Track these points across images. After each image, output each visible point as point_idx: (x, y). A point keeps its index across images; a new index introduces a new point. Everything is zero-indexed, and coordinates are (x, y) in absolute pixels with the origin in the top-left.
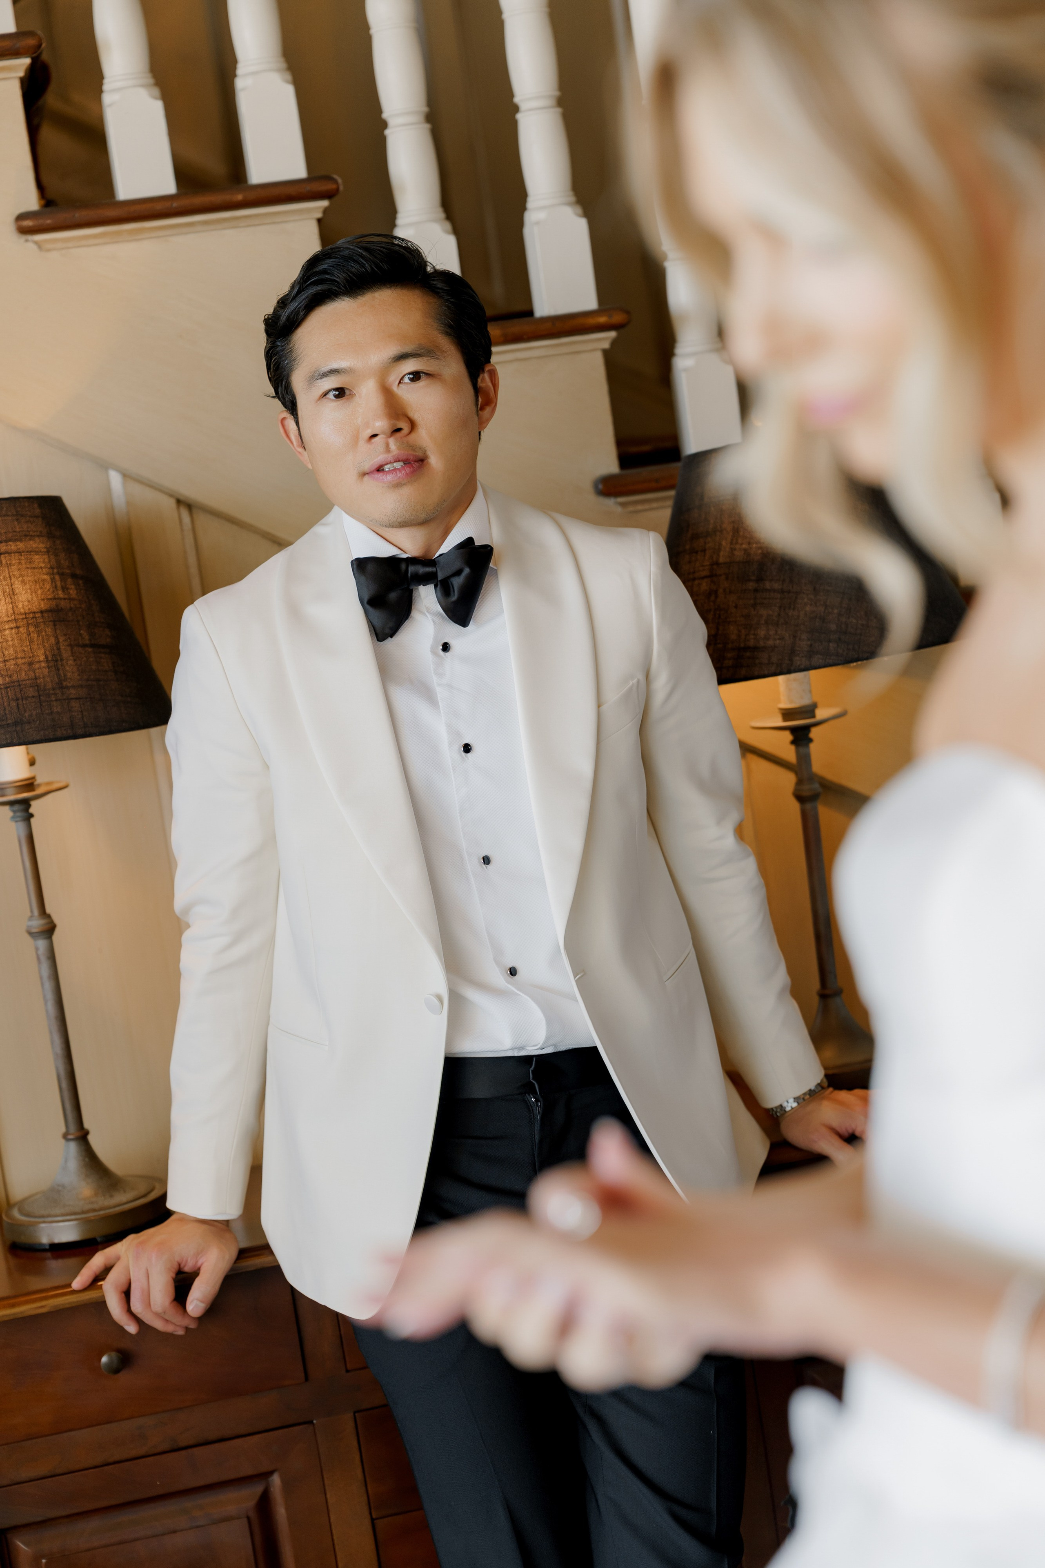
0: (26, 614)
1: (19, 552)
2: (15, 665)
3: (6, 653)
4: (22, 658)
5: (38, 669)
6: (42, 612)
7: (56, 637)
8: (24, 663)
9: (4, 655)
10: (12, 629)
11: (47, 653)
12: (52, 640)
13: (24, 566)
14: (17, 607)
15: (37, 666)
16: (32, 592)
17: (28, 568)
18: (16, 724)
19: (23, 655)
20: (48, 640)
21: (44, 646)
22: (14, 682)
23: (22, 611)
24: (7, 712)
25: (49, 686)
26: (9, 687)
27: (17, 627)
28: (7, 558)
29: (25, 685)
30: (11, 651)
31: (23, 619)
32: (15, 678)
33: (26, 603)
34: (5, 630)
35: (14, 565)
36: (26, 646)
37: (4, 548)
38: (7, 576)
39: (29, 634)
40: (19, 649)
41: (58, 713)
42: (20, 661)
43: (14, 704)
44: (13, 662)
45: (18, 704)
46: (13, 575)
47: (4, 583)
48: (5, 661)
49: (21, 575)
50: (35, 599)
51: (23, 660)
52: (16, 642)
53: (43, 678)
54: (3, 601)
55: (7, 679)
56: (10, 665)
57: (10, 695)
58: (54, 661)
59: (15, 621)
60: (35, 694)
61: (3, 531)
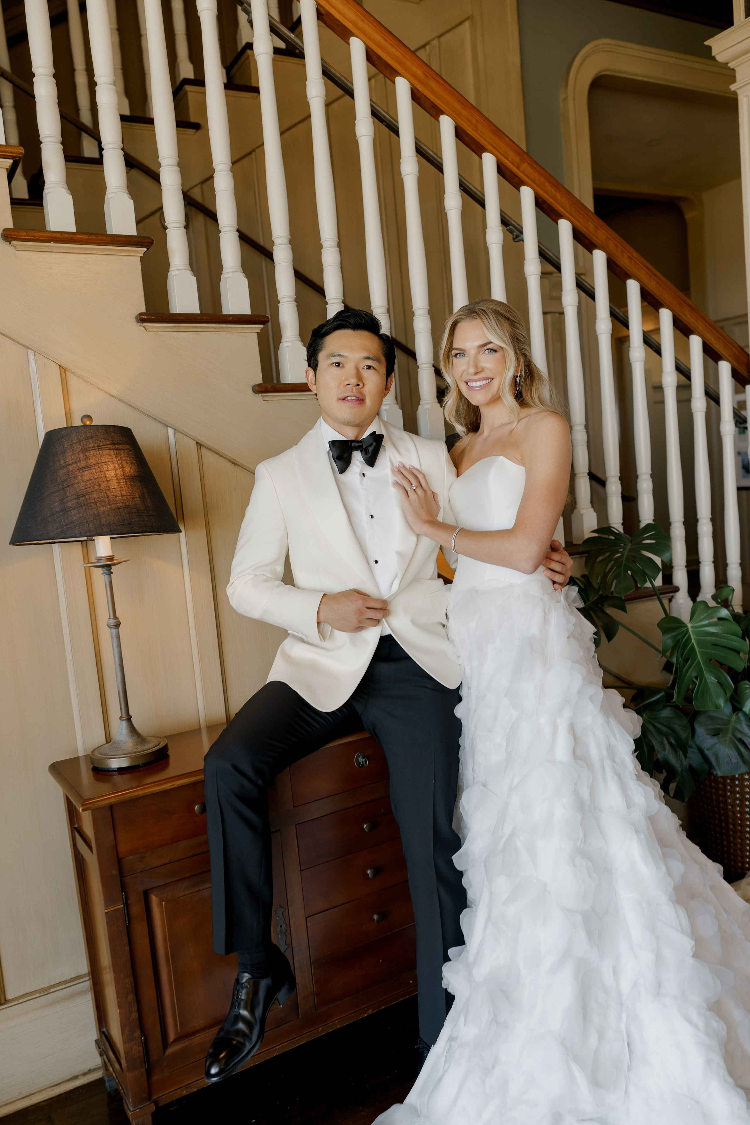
0: (129, 476)
1: (123, 449)
2: (127, 498)
3: (122, 492)
5: (137, 501)
6: (135, 476)
7: (142, 488)
8: (131, 498)
9: (122, 494)
10: (124, 482)
11: (139, 494)
12: (141, 489)
13: (126, 456)
14: (125, 473)
15: (136, 499)
16: (130, 467)
17: (128, 457)
18: (129, 524)
19: (129, 494)
20: (139, 489)
21: (138, 492)
22: (127, 506)
23: (127, 475)
24: (125, 519)
25: (142, 509)
26: (125, 508)
27: (126, 482)
28: (119, 451)
29: (132, 507)
30: (124, 492)
31: (128, 478)
33: (129, 472)
34: (121, 482)
35: (122, 455)
36: (131, 490)
37: (118, 447)
38: (120, 459)
39: (131, 485)
40: (128, 491)
41: (146, 521)
42: (128, 496)
45: (129, 516)
46: (123, 459)
47: (119, 462)
48: (122, 496)
49: (125, 460)
50: (132, 470)
51: (130, 496)
52: (126, 488)
53: (139, 505)
54: (119, 470)
55: (124, 504)
56: (125, 498)
57: (125, 511)
58: (142, 498)
59: (125, 479)
60: (136, 512)
61: (116, 440)
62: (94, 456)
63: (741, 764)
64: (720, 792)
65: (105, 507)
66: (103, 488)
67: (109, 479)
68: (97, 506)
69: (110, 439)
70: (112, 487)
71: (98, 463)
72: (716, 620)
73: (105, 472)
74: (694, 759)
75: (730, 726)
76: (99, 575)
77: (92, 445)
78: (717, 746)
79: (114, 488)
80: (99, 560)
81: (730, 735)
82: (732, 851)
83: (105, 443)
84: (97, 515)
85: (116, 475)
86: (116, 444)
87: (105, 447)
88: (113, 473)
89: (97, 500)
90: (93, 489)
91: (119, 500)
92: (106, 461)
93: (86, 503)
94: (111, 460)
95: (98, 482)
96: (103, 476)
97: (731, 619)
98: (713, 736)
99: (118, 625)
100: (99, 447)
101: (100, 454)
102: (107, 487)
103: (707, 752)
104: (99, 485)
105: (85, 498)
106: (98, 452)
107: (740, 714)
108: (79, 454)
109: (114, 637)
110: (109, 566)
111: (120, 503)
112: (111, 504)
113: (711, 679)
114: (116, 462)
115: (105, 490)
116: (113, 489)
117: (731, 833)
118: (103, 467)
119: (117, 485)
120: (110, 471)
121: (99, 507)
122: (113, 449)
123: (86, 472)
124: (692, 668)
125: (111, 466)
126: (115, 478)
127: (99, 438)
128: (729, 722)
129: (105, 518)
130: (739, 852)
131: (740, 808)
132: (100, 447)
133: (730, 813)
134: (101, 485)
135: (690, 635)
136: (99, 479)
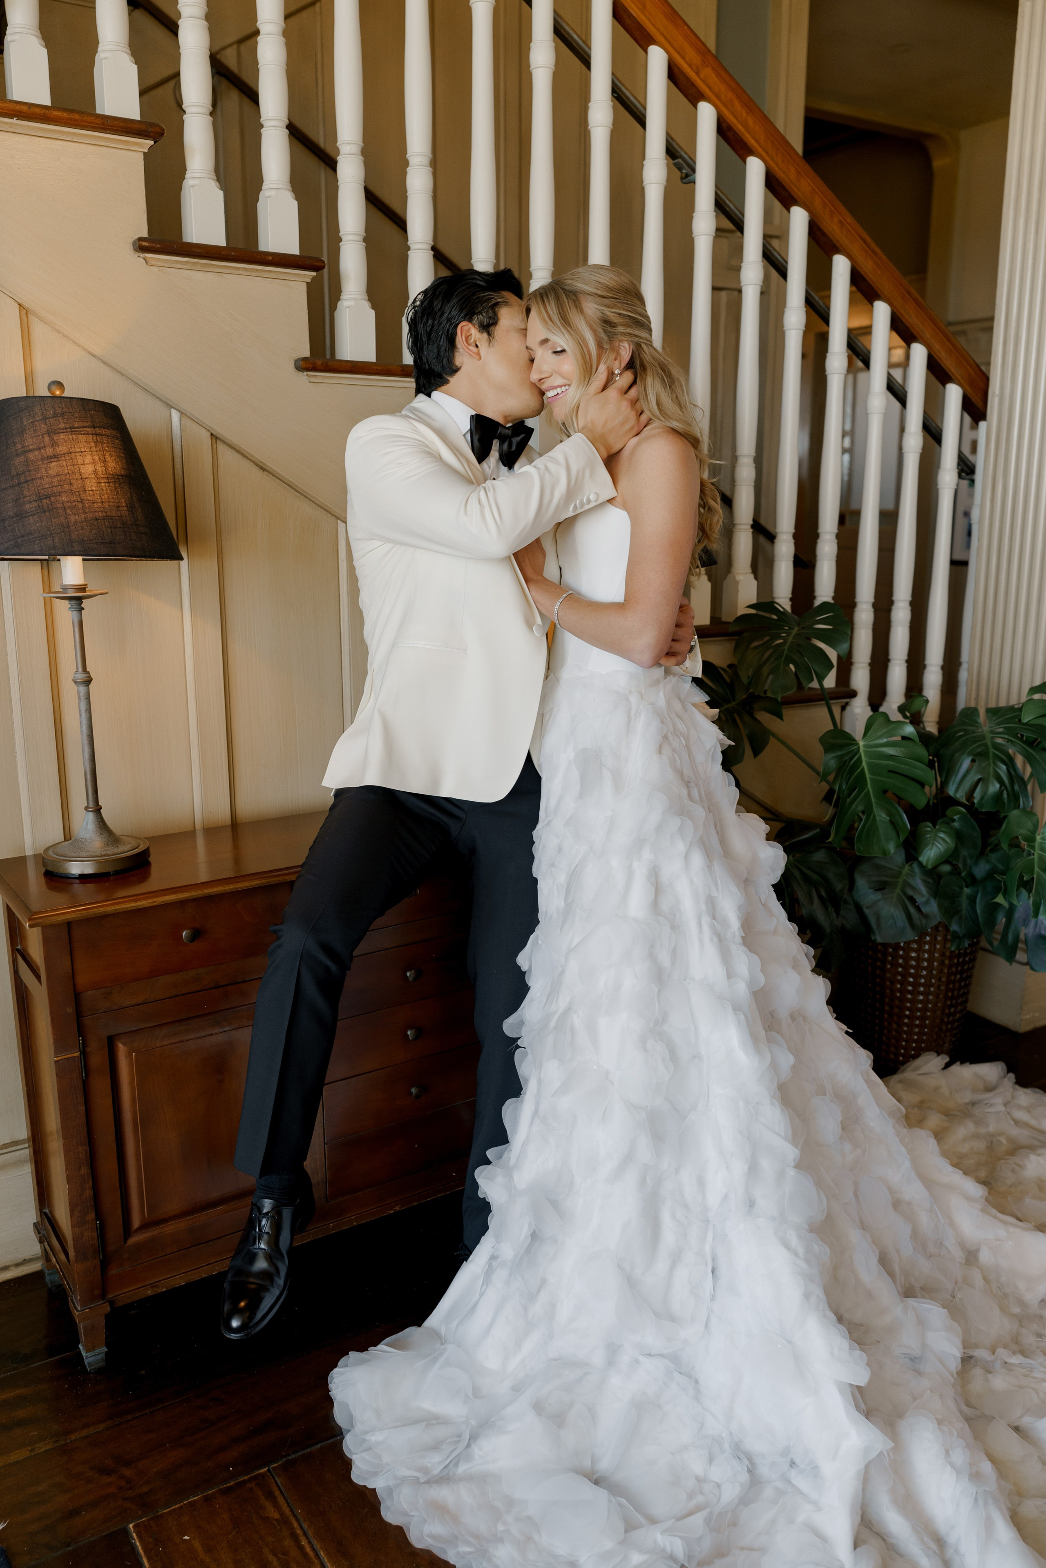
0: (113, 475)
1: (107, 436)
2: (109, 506)
3: (103, 497)
4: (112, 502)
6: (122, 476)
7: (131, 494)
8: (114, 506)
9: (102, 498)
10: (105, 483)
11: (127, 502)
12: (129, 494)
13: (110, 445)
14: (108, 470)
15: (122, 509)
16: (116, 462)
18: (111, 543)
19: (113, 501)
20: (127, 493)
21: (125, 498)
22: (108, 517)
23: (111, 473)
24: (105, 535)
25: (129, 522)
26: (105, 519)
27: (108, 482)
28: (101, 438)
29: (115, 519)
30: (106, 497)
31: (112, 478)
32: (109, 514)
33: (113, 469)
34: (101, 483)
35: (105, 443)
36: (115, 495)
37: (99, 431)
38: (101, 449)
39: (116, 488)
40: (110, 497)
41: (135, 540)
42: (111, 503)
43: (109, 530)
44: (107, 504)
45: (112, 531)
46: (105, 450)
48: (102, 502)
50: (118, 467)
52: (109, 491)
53: (126, 517)
54: (99, 465)
55: (104, 514)
56: (106, 505)
57: (106, 524)
58: (131, 508)
59: (108, 478)
60: (121, 526)
61: (97, 421)
62: (66, 441)
63: (908, 928)
64: (878, 964)
65: (77, 516)
66: (76, 489)
67: (84, 477)
68: (66, 513)
69: (89, 419)
70: (88, 488)
71: (71, 453)
72: (899, 738)
73: (80, 466)
74: (849, 919)
75: (900, 880)
76: (64, 611)
77: (62, 426)
78: (880, 903)
79: (92, 490)
80: (65, 589)
81: (898, 891)
82: (884, 1039)
83: (81, 424)
84: (65, 526)
85: (95, 472)
86: (96, 427)
87: (81, 429)
88: (90, 469)
89: (67, 504)
90: (62, 488)
91: (97, 508)
92: (82, 451)
93: (50, 507)
94: (88, 450)
95: (68, 480)
96: (76, 471)
97: (917, 739)
98: (876, 890)
99: (88, 682)
100: (72, 430)
101: (73, 439)
102: (81, 487)
103: (866, 911)
104: (71, 484)
105: (50, 500)
106: (70, 436)
107: (915, 865)
108: (43, 437)
109: (82, 698)
110: (79, 599)
111: (98, 512)
112: (86, 513)
113: (881, 816)
114: (96, 453)
115: (78, 491)
116: (91, 492)
117: (886, 1016)
118: (77, 459)
119: (96, 485)
120: (87, 466)
121: (69, 515)
122: (92, 434)
123: (53, 464)
124: (858, 800)
125: (88, 459)
126: (93, 476)
127: (73, 416)
128: (900, 873)
129: (76, 531)
130: (893, 1041)
131: (901, 985)
132: (74, 430)
133: (888, 991)
134: (74, 484)
135: (860, 757)
136: (71, 475)
